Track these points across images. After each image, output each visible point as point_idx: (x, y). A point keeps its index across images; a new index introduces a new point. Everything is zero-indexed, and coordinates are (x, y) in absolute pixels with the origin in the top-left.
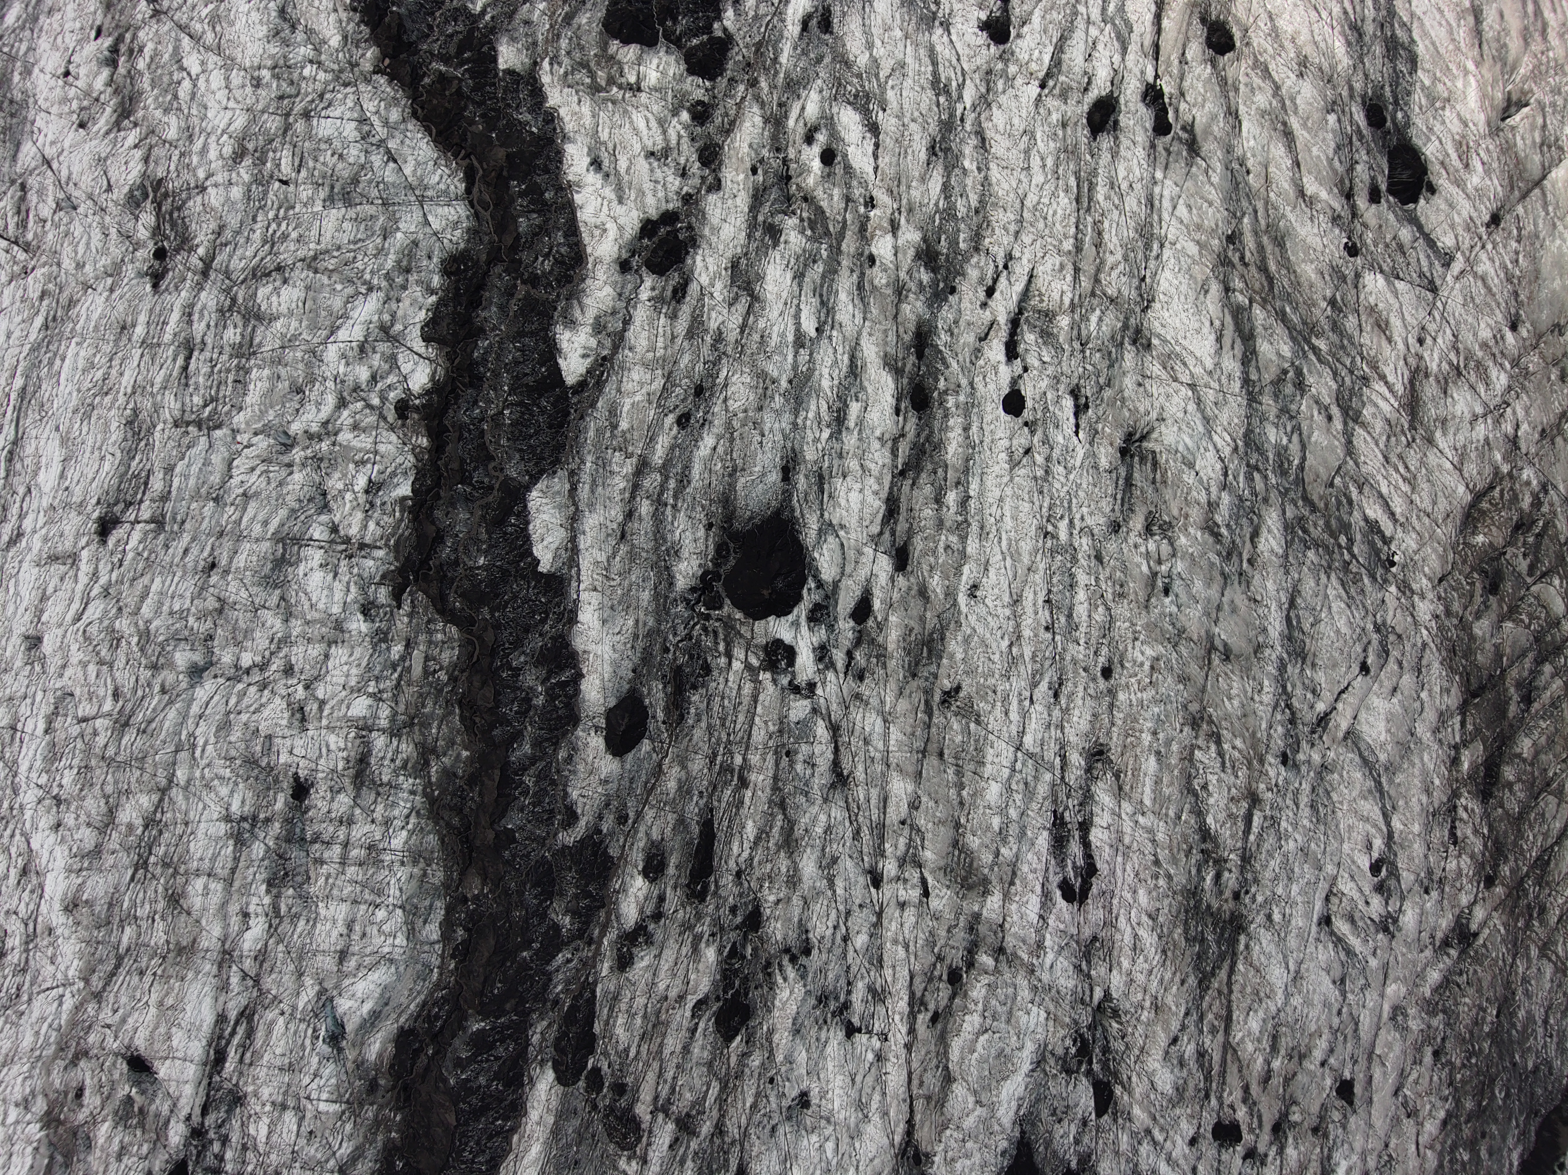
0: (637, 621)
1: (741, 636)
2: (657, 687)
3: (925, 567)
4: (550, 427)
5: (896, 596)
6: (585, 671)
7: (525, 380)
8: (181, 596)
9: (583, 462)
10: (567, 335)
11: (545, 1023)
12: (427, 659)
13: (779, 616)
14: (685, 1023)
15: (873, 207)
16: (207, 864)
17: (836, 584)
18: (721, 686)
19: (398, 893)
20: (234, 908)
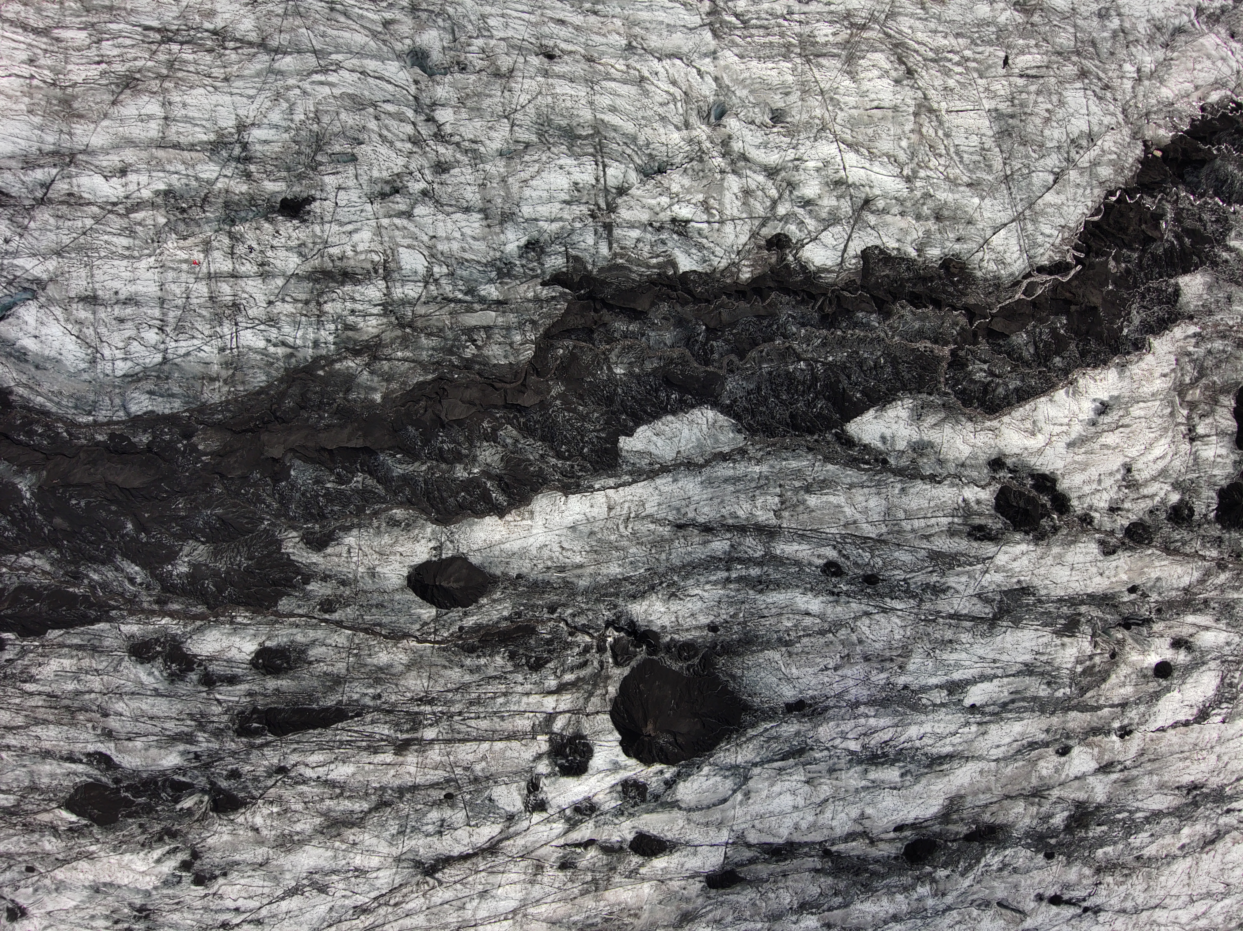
0: (581, 566)
1: (587, 700)
2: (505, 609)
3: (718, 914)
4: (792, 416)
5: (675, 885)
6: (508, 518)
7: (843, 378)
8: (507, 25)
9: (759, 462)
10: (904, 414)
11: (48, 568)
12: (487, 329)
13: (621, 743)
14: (78, 747)
15: (1122, 737)
16: (178, 112)
17: (675, 805)
18: (519, 689)
19: (182, 351)
20: (129, 155)
